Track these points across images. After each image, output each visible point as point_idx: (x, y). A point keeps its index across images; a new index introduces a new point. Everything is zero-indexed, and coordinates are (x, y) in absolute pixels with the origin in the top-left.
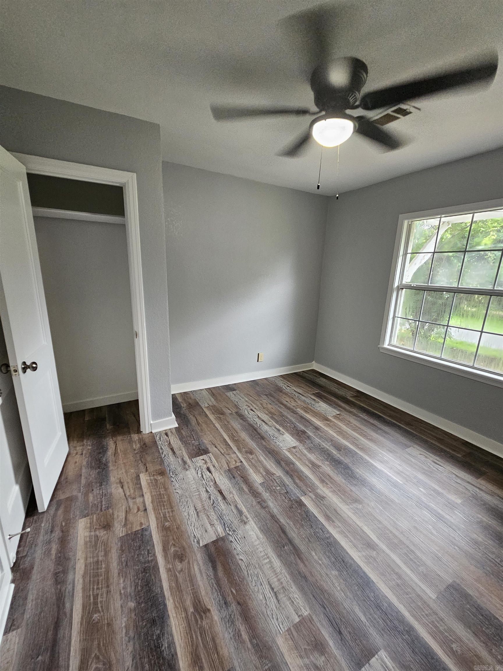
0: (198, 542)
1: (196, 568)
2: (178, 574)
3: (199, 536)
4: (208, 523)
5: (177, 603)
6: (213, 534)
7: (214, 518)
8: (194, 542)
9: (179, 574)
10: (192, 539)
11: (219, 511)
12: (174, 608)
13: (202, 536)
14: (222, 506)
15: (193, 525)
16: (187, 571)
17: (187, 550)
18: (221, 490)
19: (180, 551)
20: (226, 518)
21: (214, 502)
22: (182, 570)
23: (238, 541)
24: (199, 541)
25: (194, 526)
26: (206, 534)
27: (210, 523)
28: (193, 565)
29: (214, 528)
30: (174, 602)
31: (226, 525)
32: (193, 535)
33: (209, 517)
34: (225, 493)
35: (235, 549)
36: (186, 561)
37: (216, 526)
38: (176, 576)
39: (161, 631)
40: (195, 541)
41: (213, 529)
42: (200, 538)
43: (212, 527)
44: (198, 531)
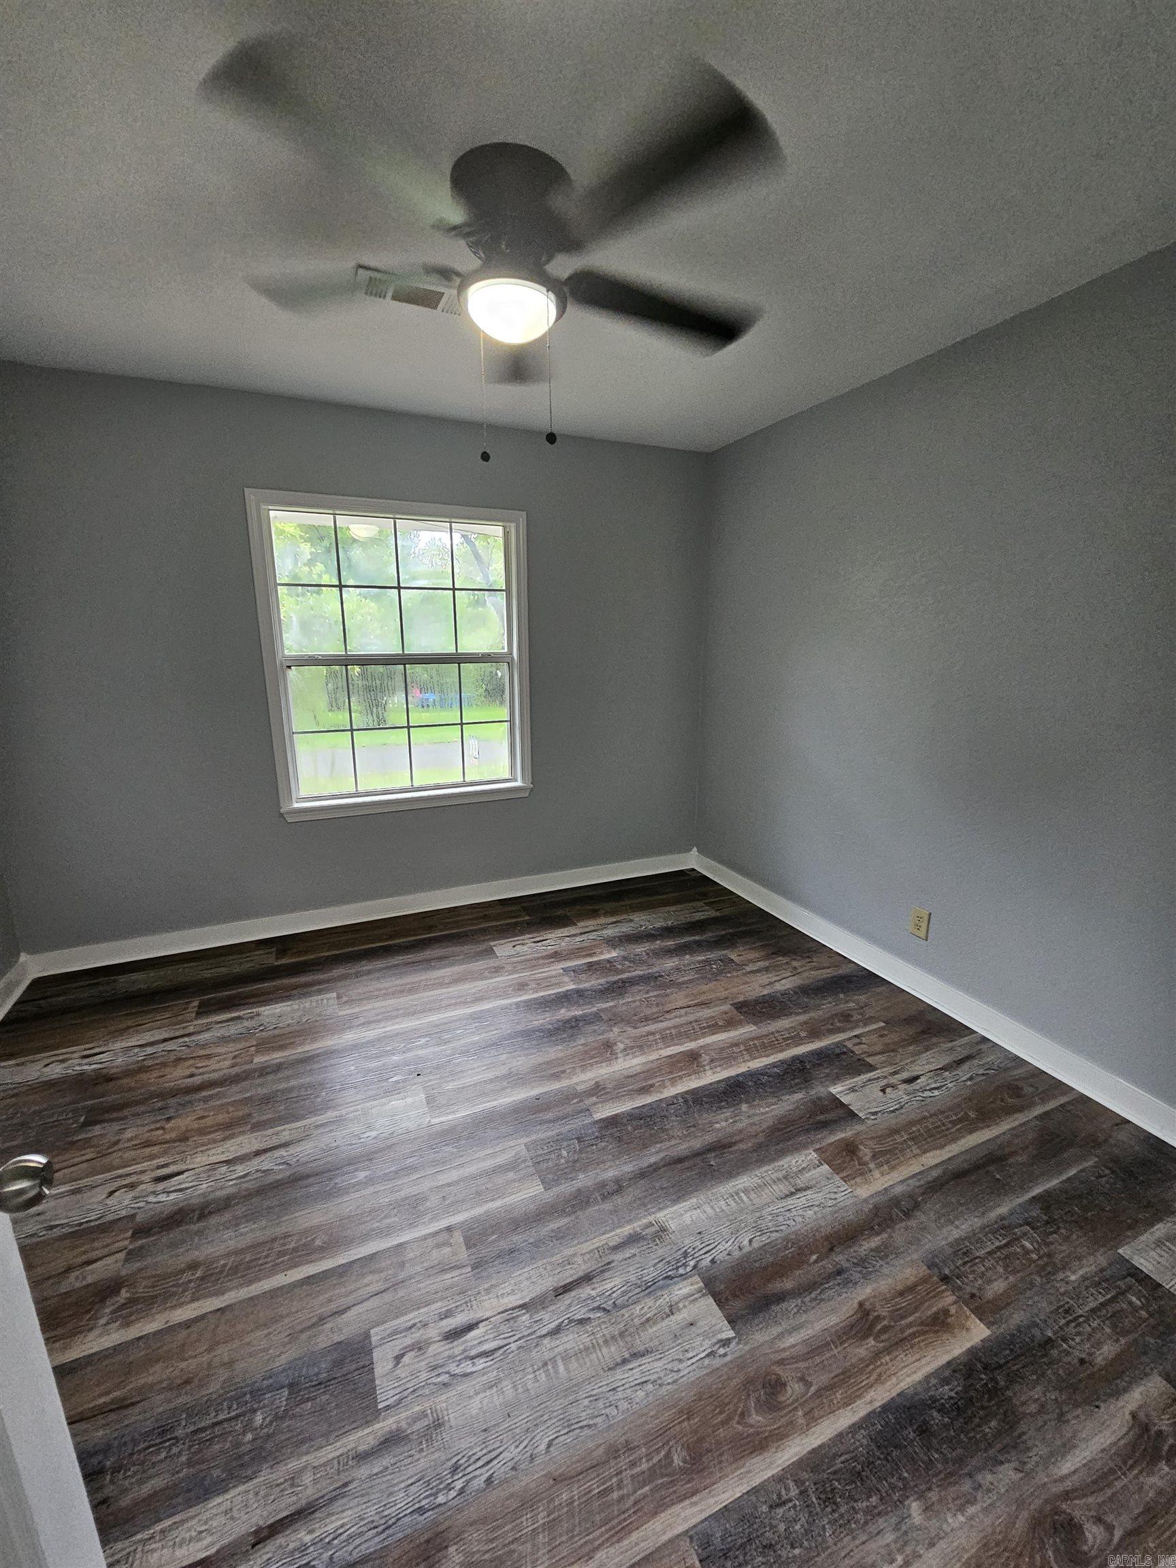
0: (726, 1343)
1: (791, 1341)
2: (813, 1389)
3: (707, 1343)
4: (666, 1322)
5: (872, 1378)
6: (697, 1304)
7: (650, 1304)
8: (725, 1355)
9: (811, 1384)
10: (717, 1362)
11: (630, 1291)
12: (882, 1383)
13: (705, 1335)
14: (612, 1284)
15: (676, 1365)
16: (802, 1365)
17: (751, 1370)
18: (555, 1290)
19: (756, 1394)
20: (651, 1274)
21: (599, 1308)
22: (802, 1379)
23: (710, 1247)
24: (721, 1341)
25: (680, 1361)
26: (700, 1323)
27: (668, 1316)
28: (784, 1350)
29: (681, 1305)
30: (871, 1386)
31: (669, 1273)
32: (706, 1362)
33: (648, 1320)
34: (569, 1275)
35: (729, 1254)
36: (776, 1369)
37: (676, 1299)
38: (819, 1394)
39: (930, 1407)
40: (722, 1351)
41: (685, 1306)
42: (714, 1340)
43: (679, 1310)
44: (693, 1348)
